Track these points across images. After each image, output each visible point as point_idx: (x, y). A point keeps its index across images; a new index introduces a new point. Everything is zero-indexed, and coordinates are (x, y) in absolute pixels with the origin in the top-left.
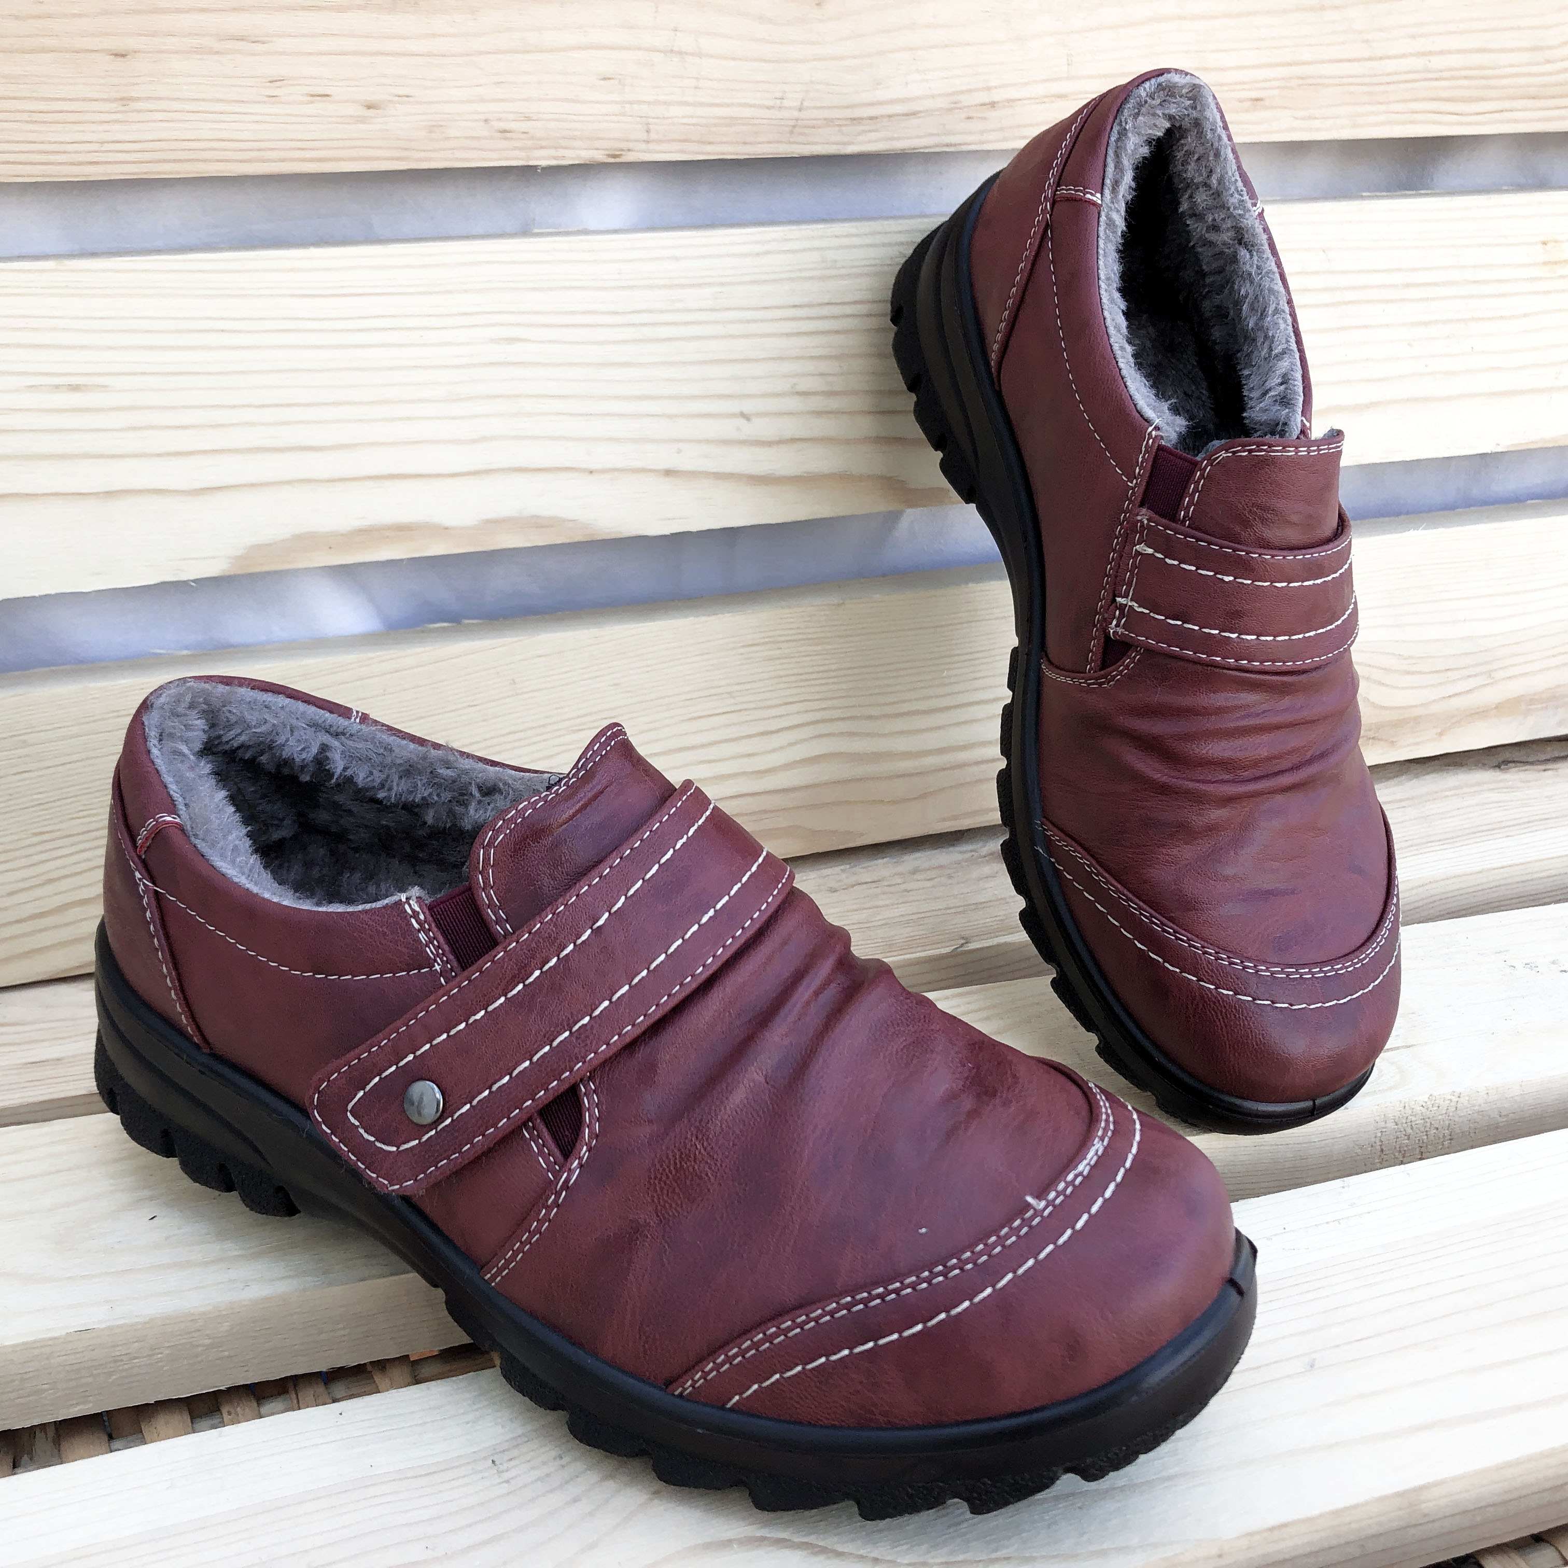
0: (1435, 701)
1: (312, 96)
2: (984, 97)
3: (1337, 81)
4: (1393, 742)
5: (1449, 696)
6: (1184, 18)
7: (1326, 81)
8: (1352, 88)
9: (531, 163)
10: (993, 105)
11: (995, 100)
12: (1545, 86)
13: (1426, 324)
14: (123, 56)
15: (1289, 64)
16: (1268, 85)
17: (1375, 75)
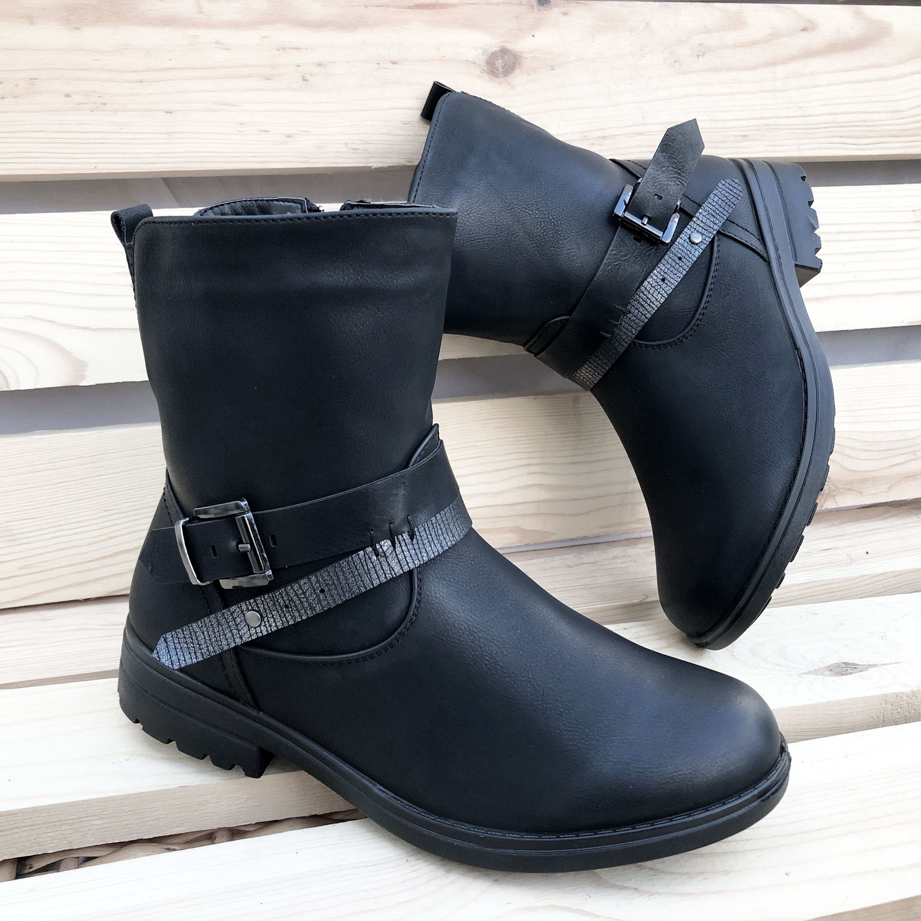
0: (883, 468)
1: (261, 131)
2: (599, 134)
3: (787, 127)
4: (861, 492)
5: (892, 466)
6: (702, 95)
7: (781, 127)
8: (796, 131)
9: (369, 165)
10: (604, 138)
11: (606, 135)
12: (900, 130)
13: (853, 253)
14: (171, 113)
15: (760, 119)
16: (749, 128)
17: (807, 125)
